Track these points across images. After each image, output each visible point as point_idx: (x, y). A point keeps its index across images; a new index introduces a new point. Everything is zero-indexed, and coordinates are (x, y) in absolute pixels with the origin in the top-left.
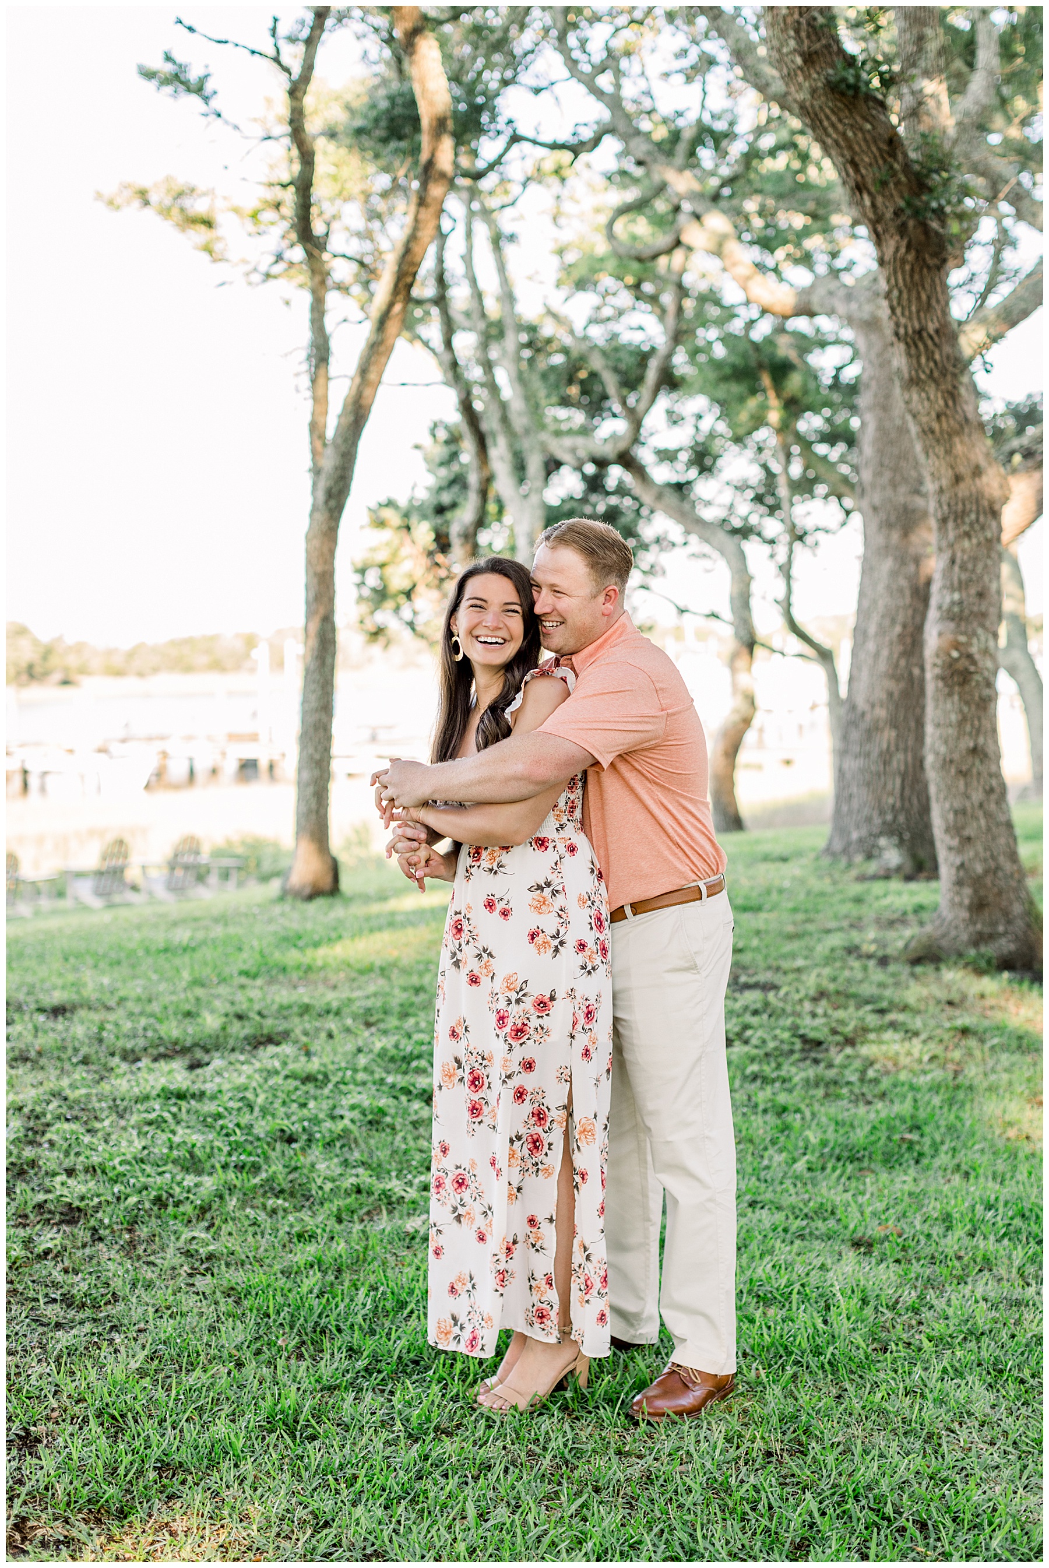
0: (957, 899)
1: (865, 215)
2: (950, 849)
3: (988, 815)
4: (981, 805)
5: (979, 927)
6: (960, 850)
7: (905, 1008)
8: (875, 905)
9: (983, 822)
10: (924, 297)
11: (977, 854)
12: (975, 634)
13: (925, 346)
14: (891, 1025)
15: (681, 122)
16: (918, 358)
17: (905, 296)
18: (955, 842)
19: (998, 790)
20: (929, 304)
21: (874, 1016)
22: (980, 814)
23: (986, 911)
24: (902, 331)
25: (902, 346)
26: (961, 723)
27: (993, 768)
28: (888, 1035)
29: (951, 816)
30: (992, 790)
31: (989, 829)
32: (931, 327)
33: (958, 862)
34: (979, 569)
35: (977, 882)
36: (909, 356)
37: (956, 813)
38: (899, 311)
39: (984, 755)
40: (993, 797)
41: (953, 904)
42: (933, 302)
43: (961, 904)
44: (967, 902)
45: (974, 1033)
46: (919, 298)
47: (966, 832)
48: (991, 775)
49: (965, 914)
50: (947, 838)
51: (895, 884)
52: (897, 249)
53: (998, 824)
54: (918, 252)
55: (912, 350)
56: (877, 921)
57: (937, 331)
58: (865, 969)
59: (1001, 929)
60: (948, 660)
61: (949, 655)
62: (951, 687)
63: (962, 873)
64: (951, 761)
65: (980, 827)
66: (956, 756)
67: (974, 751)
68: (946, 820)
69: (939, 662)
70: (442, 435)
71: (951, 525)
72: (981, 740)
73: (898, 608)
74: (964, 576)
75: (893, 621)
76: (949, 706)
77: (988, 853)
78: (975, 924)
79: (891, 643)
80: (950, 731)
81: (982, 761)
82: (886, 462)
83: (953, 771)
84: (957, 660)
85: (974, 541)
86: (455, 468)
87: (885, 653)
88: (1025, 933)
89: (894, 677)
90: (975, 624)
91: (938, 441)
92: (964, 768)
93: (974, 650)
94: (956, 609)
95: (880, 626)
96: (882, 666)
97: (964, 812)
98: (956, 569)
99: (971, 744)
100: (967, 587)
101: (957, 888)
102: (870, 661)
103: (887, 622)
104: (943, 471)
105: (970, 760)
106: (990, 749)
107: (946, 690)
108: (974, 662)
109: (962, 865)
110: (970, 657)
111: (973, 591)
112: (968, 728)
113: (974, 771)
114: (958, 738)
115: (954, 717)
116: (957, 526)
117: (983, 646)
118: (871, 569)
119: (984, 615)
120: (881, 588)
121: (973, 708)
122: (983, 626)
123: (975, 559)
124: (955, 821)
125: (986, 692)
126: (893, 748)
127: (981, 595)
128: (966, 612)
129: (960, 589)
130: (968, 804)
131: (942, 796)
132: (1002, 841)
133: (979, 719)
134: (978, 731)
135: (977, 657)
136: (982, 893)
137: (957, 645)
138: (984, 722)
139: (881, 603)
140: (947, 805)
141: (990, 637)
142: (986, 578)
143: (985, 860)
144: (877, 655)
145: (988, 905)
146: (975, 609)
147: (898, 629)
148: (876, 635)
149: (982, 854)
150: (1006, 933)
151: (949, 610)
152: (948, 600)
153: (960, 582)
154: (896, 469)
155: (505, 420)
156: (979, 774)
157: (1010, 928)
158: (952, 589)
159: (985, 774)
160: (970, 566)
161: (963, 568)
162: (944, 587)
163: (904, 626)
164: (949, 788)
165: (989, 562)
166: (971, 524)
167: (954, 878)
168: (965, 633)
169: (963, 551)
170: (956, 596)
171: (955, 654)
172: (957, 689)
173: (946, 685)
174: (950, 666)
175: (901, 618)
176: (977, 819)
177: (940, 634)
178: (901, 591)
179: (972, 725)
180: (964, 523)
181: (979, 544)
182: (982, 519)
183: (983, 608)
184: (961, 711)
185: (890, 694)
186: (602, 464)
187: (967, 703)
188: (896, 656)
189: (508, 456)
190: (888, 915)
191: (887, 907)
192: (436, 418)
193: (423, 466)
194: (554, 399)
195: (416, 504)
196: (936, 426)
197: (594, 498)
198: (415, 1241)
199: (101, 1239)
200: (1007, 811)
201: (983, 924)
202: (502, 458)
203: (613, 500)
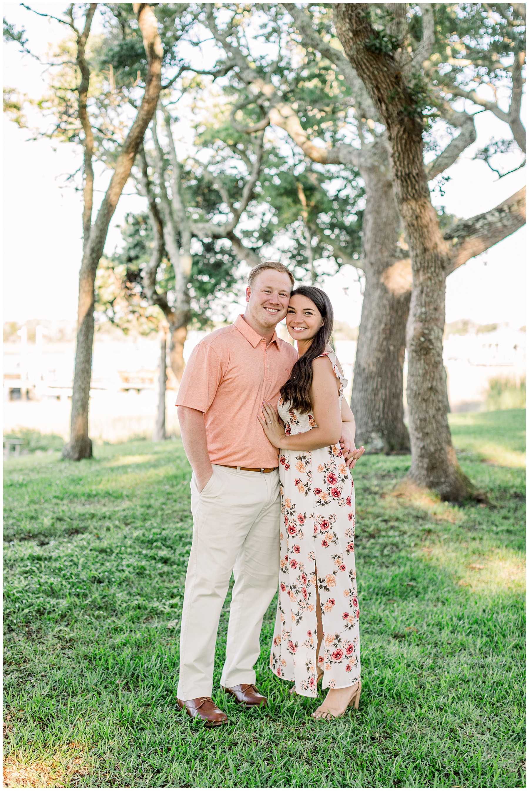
0: (420, 464)
1: (382, 114)
2: (418, 439)
3: (437, 422)
4: (434, 417)
5: (431, 479)
6: (422, 439)
7: (397, 519)
8: (374, 467)
9: (434, 425)
10: (411, 157)
11: (431, 442)
12: (432, 329)
13: (411, 182)
14: (392, 528)
15: (263, 62)
16: (407, 187)
17: (402, 156)
18: (420, 435)
19: (442, 409)
20: (414, 161)
21: (384, 523)
22: (433, 421)
23: (435, 471)
24: (399, 174)
25: (399, 182)
26: (425, 375)
27: (442, 398)
28: (391, 533)
29: (418, 422)
30: (439, 409)
31: (437, 429)
32: (414, 172)
33: (421, 446)
34: (435, 296)
35: (431, 456)
36: (402, 186)
37: (421, 420)
38: (398, 163)
39: (437, 391)
40: (440, 413)
41: (418, 466)
42: (416, 159)
43: (422, 467)
44: (425, 466)
45: (435, 532)
46: (409, 157)
47: (426, 431)
48: (439, 401)
49: (424, 472)
50: (416, 433)
51: (382, 457)
52: (398, 132)
53: (442, 427)
54: (409, 133)
55: (405, 184)
56: (376, 475)
57: (417, 174)
58: (374, 499)
59: (443, 480)
60: (419, 342)
61: (419, 339)
62: (420, 356)
63: (423, 451)
64: (419, 394)
65: (433, 428)
66: (422, 391)
67: (431, 389)
68: (416, 424)
69: (414, 343)
70: (131, 220)
71: (421, 273)
72: (434, 383)
73: (383, 315)
74: (428, 300)
75: (380, 322)
76: (419, 366)
77: (437, 442)
78: (429, 477)
79: (379, 333)
80: (419, 378)
81: (435, 394)
82: (378, 240)
83: (420, 399)
84: (423, 342)
85: (433, 282)
86: (137, 238)
87: (376, 338)
88: (455, 482)
89: (380, 350)
90: (433, 324)
91: (416, 230)
92: (426, 398)
93: (432, 337)
94: (423, 316)
95: (373, 324)
96: (374, 345)
97: (425, 420)
98: (424, 295)
99: (430, 385)
100: (429, 305)
101: (420, 459)
102: (368, 342)
103: (377, 322)
104: (418, 246)
105: (429, 393)
106: (439, 388)
107: (417, 358)
108: (432, 344)
109: (424, 447)
110: (430, 341)
111: (432, 307)
112: (428, 377)
113: (431, 399)
114: (423, 382)
115: (421, 372)
116: (425, 274)
117: (436, 336)
118: (369, 295)
119: (437, 319)
120: (374, 305)
121: (431, 366)
122: (437, 325)
123: (433, 291)
124: (421, 425)
125: (438, 359)
126: (379, 387)
127: (436, 309)
128: (428, 318)
129: (425, 306)
130: (427, 416)
131: (414, 412)
132: (444, 435)
133: (434, 372)
134: (433, 379)
135: (433, 341)
136: (434, 461)
137: (423, 335)
138: (436, 374)
139: (374, 313)
140: (416, 417)
141: (440, 331)
142: (439, 301)
143: (436, 445)
144: (371, 339)
145: (436, 467)
146: (433, 316)
147: (383, 326)
148: (371, 329)
149: (434, 442)
150: (445, 482)
151: (420, 317)
152: (419, 311)
153: (425, 302)
154: (383, 244)
155: (171, 213)
156: (433, 400)
157: (447, 480)
158: (421, 306)
159: (436, 401)
160: (431, 294)
161: (427, 295)
162: (417, 305)
163: (386, 325)
164: (418, 408)
165: (440, 293)
166: (432, 273)
167: (419, 454)
168: (427, 329)
169: (427, 287)
170: (423, 310)
171: (422, 339)
172: (423, 357)
173: (418, 355)
174: (420, 345)
175: (384, 320)
176: (432, 424)
177: (415, 329)
178: (384, 306)
179: (430, 376)
180: (428, 272)
181: (435, 283)
182: (437, 270)
183: (437, 316)
184: (425, 368)
185: (378, 359)
186: (216, 237)
187: (428, 364)
188: (381, 340)
189: (173, 233)
190: (380, 472)
191: (380, 469)
192: (128, 212)
193: (121, 236)
194: (194, 204)
195: (117, 256)
196: (415, 222)
197: (208, 256)
198: (174, 633)
199: (13, 630)
200: (446, 420)
201: (434, 477)
202: (169, 234)
203: (219, 257)
